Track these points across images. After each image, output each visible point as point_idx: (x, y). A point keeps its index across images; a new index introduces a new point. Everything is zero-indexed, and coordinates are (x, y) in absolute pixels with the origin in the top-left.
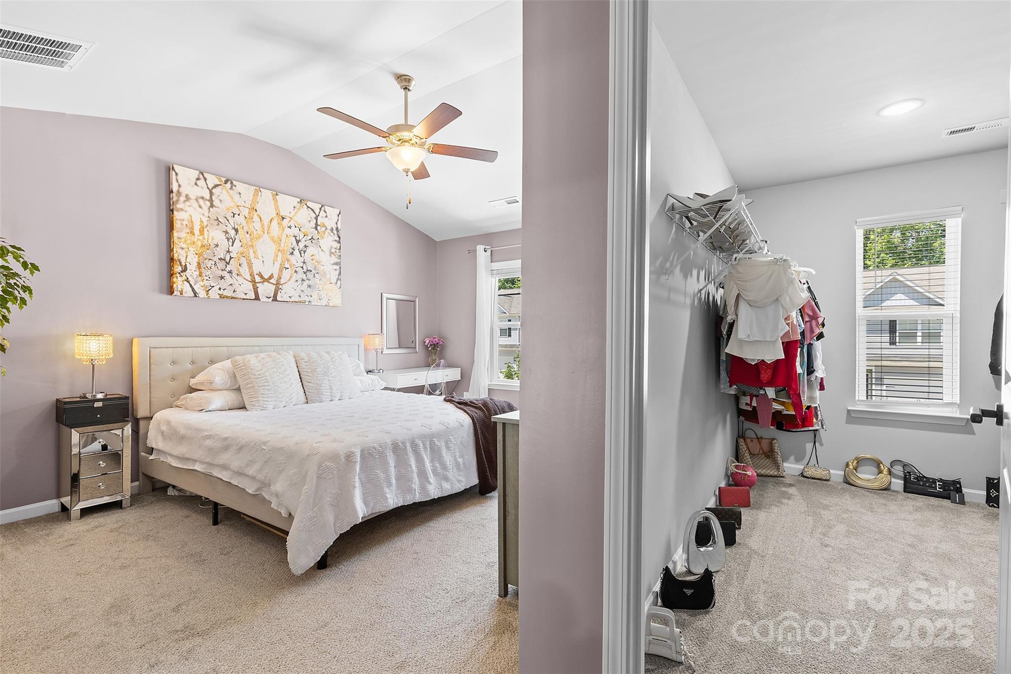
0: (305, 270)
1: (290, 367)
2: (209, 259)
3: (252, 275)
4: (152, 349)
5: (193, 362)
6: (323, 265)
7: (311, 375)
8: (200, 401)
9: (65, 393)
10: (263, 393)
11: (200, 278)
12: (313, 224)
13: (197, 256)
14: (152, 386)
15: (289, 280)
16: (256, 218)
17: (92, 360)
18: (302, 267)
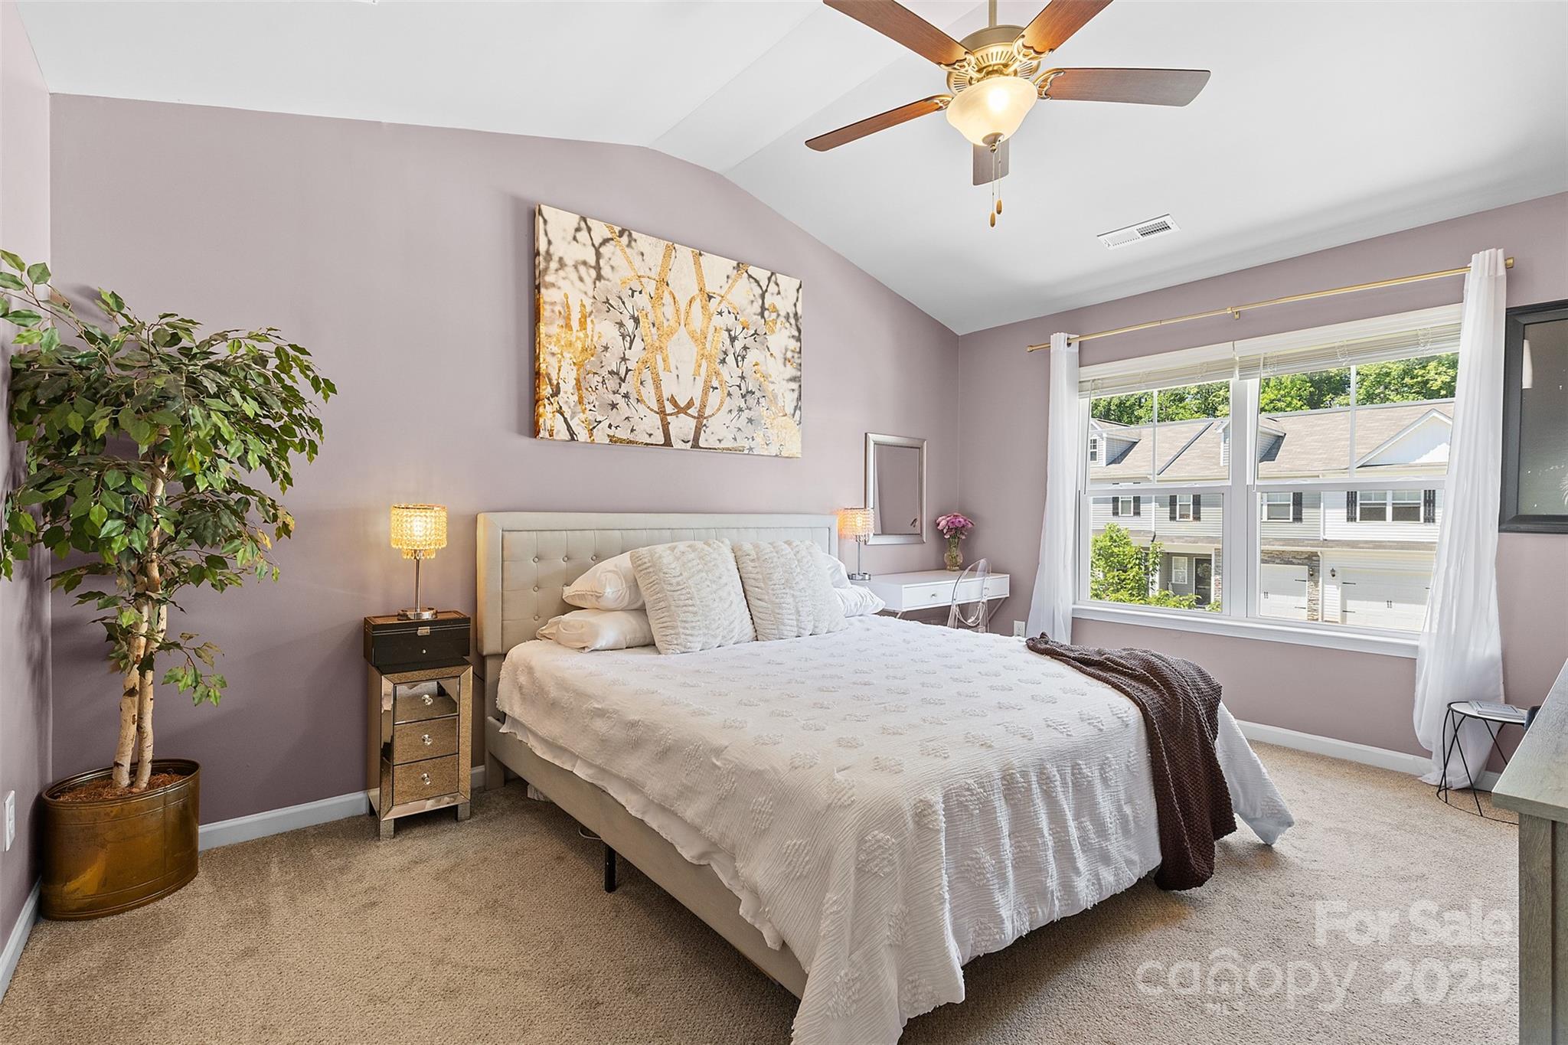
0: (744, 391)
1: (728, 570)
2: (595, 373)
3: (660, 401)
4: (506, 533)
5: (568, 558)
6: (773, 383)
7: (762, 585)
8: (580, 632)
9: (377, 606)
10: (685, 619)
11: (579, 407)
12: (757, 308)
13: (575, 368)
14: (505, 598)
15: (719, 409)
16: (666, 295)
17: (415, 551)
18: (739, 386)
